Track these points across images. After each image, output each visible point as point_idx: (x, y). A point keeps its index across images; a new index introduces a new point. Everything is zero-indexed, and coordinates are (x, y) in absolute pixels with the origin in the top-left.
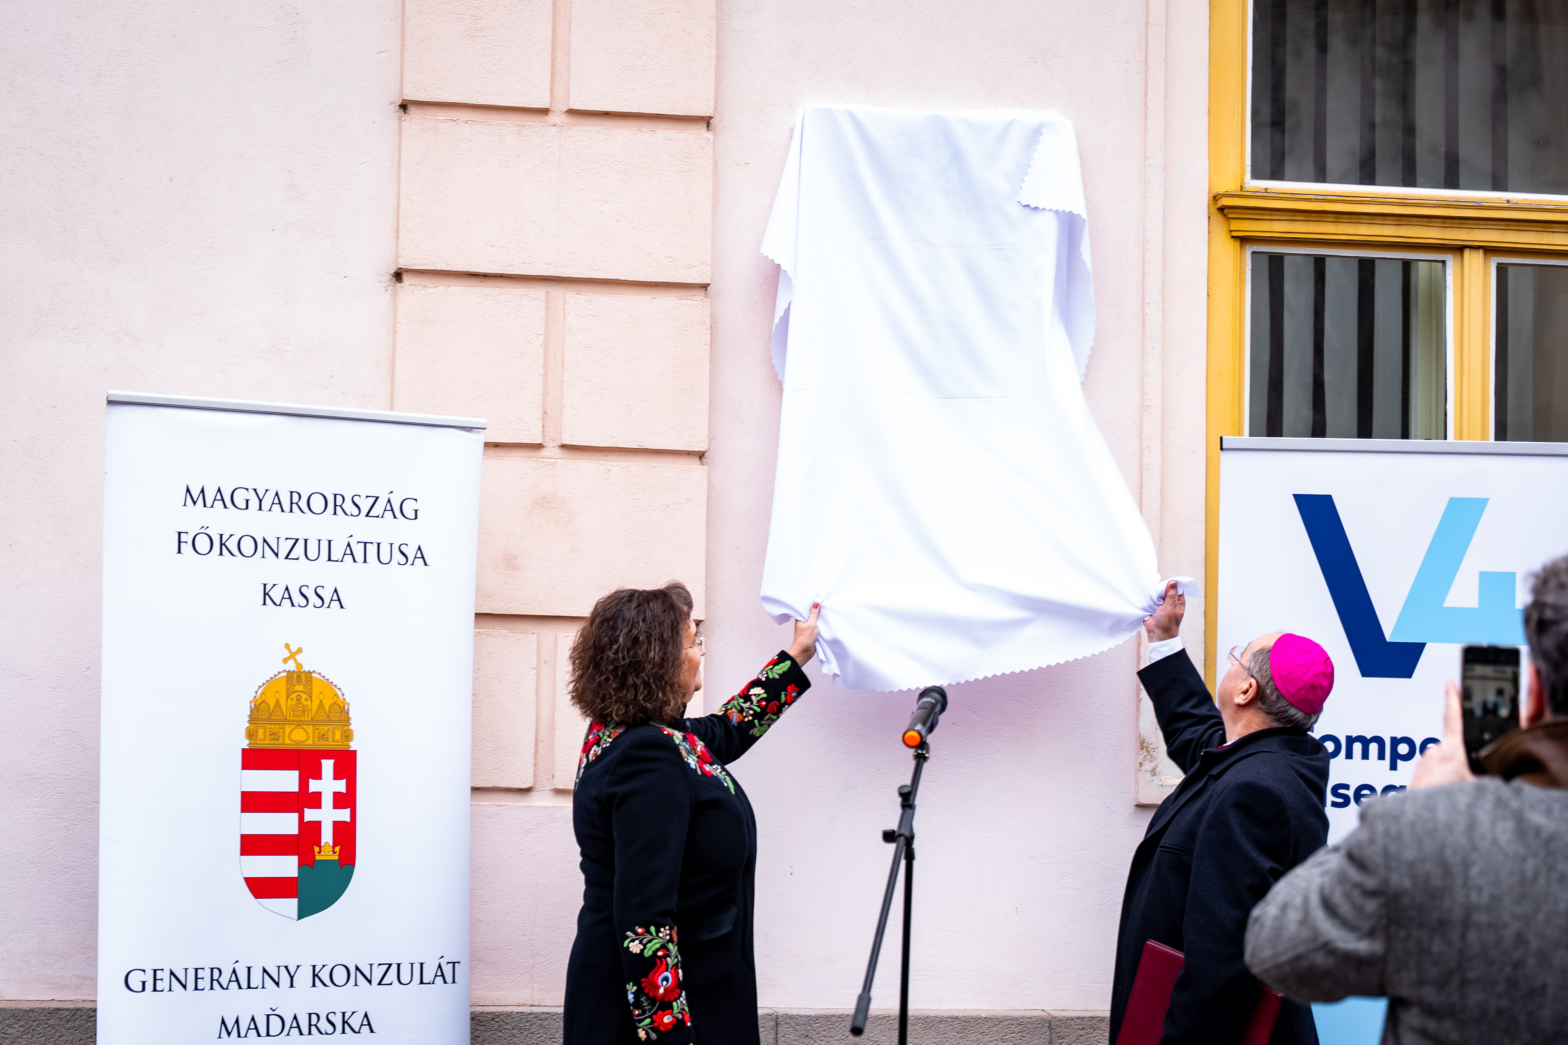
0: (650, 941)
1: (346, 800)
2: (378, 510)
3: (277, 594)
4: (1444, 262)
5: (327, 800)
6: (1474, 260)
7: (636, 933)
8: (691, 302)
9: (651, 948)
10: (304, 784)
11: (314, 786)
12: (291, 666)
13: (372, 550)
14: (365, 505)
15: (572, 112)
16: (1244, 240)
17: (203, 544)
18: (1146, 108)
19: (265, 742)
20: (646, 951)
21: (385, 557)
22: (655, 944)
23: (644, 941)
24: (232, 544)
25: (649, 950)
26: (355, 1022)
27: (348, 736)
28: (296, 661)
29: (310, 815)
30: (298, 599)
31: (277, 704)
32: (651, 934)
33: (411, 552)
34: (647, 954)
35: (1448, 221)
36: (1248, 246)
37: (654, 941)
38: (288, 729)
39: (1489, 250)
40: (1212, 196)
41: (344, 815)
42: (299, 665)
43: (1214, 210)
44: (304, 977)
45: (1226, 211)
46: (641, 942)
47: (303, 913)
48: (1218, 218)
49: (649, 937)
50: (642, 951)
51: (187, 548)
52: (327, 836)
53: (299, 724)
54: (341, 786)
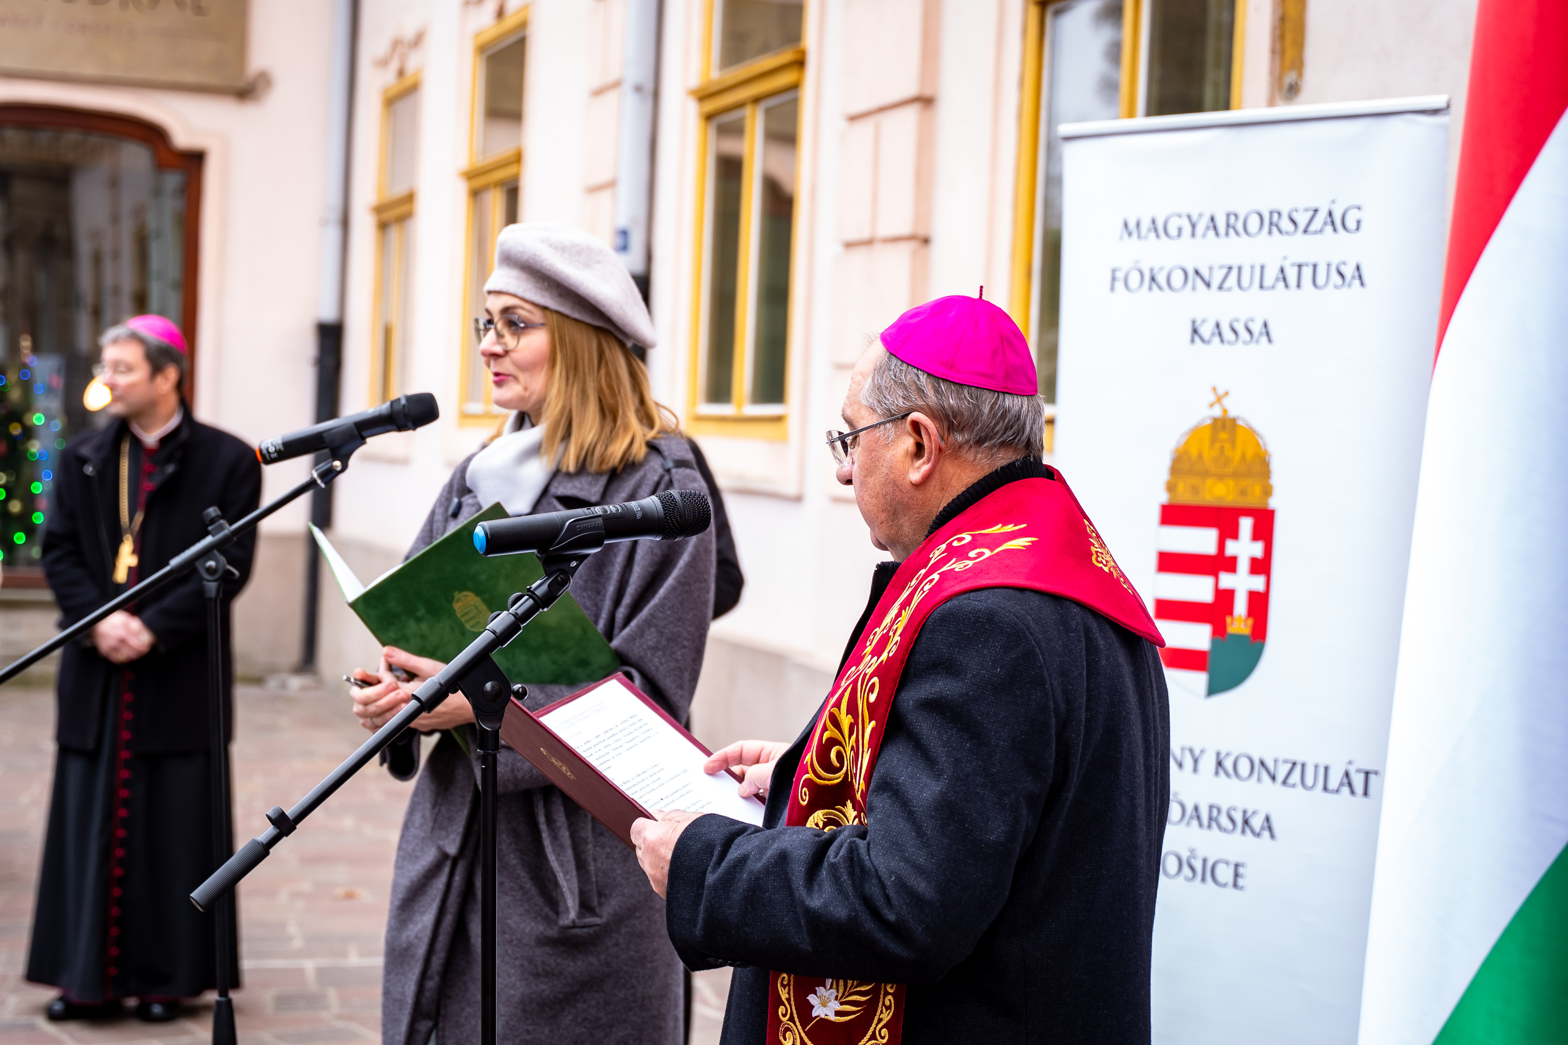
1: (1261, 566)
2: (1317, 224)
3: (1206, 331)
5: (1243, 565)
10: (1221, 546)
11: (1232, 548)
12: (1217, 412)
13: (1307, 272)
14: (1302, 219)
17: (1134, 280)
19: (1185, 497)
21: (1321, 280)
24: (1161, 279)
26: (1257, 822)
27: (1268, 491)
28: (1222, 406)
29: (1226, 580)
30: (1228, 334)
31: (1200, 456)
33: (1349, 271)
38: (1209, 482)
41: (1258, 583)
42: (1225, 411)
44: (1208, 763)
47: (1213, 689)
51: (1119, 285)
52: (1241, 606)
53: (1221, 477)
54: (1257, 549)
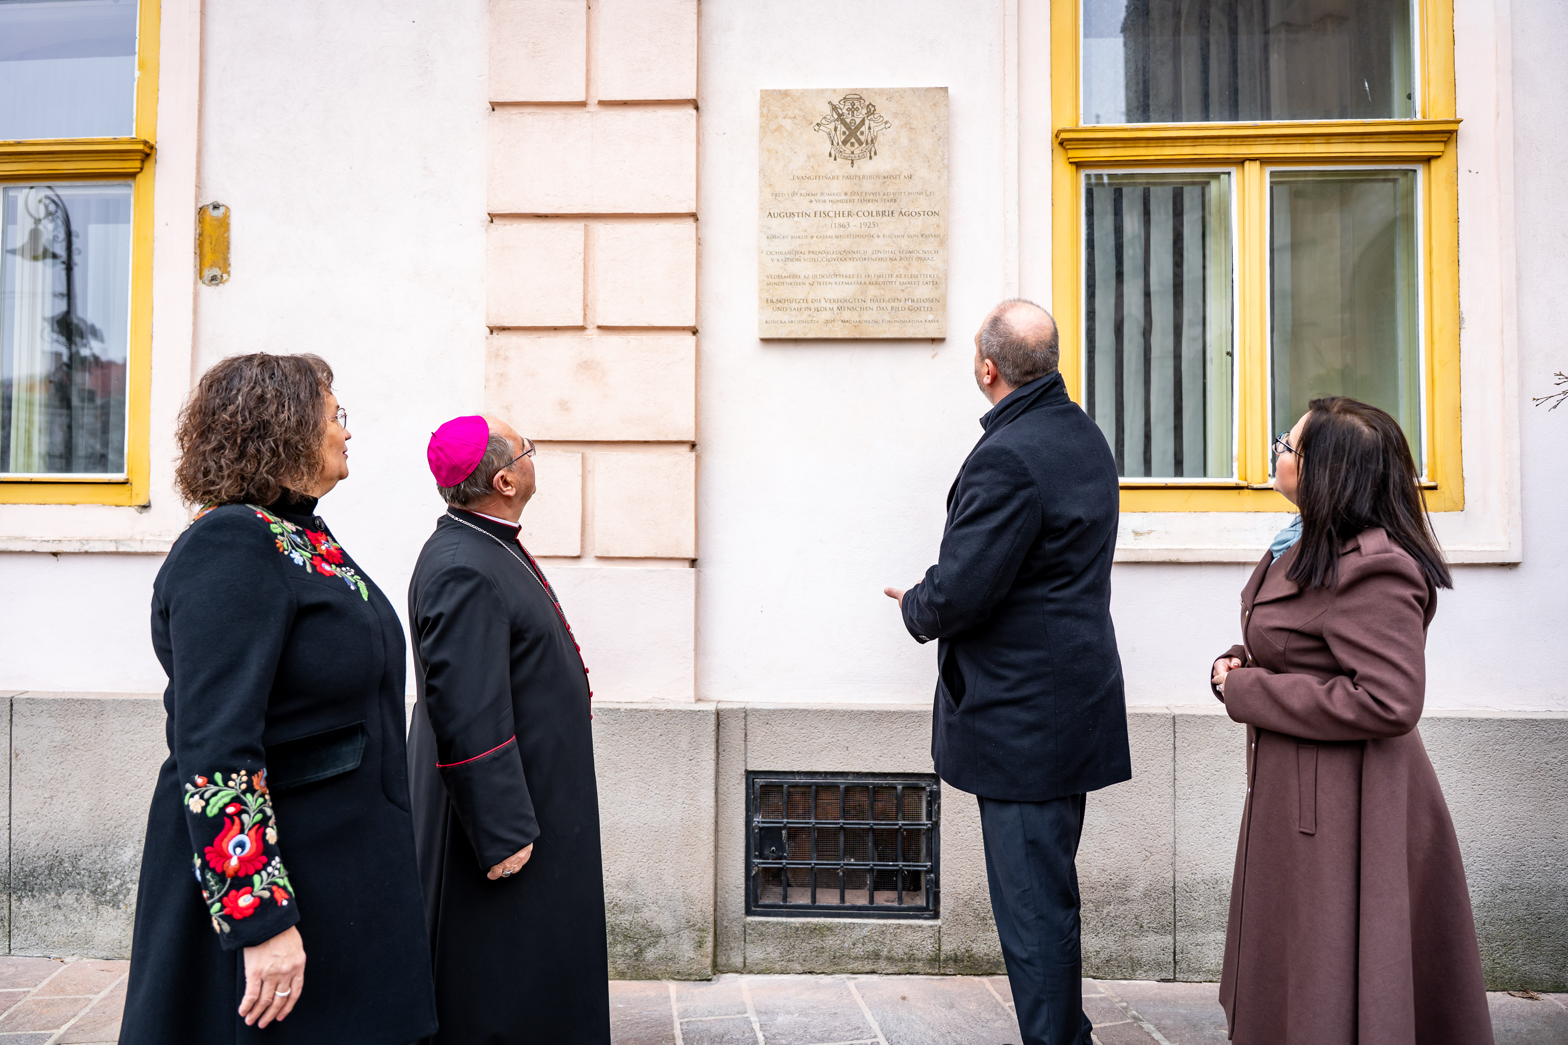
0: (215, 794)
4: (1229, 173)
6: (1252, 169)
7: (195, 785)
9: (216, 803)
15: (602, 103)
16: (1079, 165)
18: (1005, 75)
20: (209, 809)
22: (223, 797)
23: (207, 796)
25: (213, 806)
32: (216, 784)
34: (211, 812)
35: (1233, 140)
36: (1082, 170)
37: (220, 794)
39: (1264, 161)
40: (1054, 135)
43: (1056, 145)
45: (1065, 143)
46: (202, 797)
48: (1059, 150)
49: (214, 789)
50: (204, 809)
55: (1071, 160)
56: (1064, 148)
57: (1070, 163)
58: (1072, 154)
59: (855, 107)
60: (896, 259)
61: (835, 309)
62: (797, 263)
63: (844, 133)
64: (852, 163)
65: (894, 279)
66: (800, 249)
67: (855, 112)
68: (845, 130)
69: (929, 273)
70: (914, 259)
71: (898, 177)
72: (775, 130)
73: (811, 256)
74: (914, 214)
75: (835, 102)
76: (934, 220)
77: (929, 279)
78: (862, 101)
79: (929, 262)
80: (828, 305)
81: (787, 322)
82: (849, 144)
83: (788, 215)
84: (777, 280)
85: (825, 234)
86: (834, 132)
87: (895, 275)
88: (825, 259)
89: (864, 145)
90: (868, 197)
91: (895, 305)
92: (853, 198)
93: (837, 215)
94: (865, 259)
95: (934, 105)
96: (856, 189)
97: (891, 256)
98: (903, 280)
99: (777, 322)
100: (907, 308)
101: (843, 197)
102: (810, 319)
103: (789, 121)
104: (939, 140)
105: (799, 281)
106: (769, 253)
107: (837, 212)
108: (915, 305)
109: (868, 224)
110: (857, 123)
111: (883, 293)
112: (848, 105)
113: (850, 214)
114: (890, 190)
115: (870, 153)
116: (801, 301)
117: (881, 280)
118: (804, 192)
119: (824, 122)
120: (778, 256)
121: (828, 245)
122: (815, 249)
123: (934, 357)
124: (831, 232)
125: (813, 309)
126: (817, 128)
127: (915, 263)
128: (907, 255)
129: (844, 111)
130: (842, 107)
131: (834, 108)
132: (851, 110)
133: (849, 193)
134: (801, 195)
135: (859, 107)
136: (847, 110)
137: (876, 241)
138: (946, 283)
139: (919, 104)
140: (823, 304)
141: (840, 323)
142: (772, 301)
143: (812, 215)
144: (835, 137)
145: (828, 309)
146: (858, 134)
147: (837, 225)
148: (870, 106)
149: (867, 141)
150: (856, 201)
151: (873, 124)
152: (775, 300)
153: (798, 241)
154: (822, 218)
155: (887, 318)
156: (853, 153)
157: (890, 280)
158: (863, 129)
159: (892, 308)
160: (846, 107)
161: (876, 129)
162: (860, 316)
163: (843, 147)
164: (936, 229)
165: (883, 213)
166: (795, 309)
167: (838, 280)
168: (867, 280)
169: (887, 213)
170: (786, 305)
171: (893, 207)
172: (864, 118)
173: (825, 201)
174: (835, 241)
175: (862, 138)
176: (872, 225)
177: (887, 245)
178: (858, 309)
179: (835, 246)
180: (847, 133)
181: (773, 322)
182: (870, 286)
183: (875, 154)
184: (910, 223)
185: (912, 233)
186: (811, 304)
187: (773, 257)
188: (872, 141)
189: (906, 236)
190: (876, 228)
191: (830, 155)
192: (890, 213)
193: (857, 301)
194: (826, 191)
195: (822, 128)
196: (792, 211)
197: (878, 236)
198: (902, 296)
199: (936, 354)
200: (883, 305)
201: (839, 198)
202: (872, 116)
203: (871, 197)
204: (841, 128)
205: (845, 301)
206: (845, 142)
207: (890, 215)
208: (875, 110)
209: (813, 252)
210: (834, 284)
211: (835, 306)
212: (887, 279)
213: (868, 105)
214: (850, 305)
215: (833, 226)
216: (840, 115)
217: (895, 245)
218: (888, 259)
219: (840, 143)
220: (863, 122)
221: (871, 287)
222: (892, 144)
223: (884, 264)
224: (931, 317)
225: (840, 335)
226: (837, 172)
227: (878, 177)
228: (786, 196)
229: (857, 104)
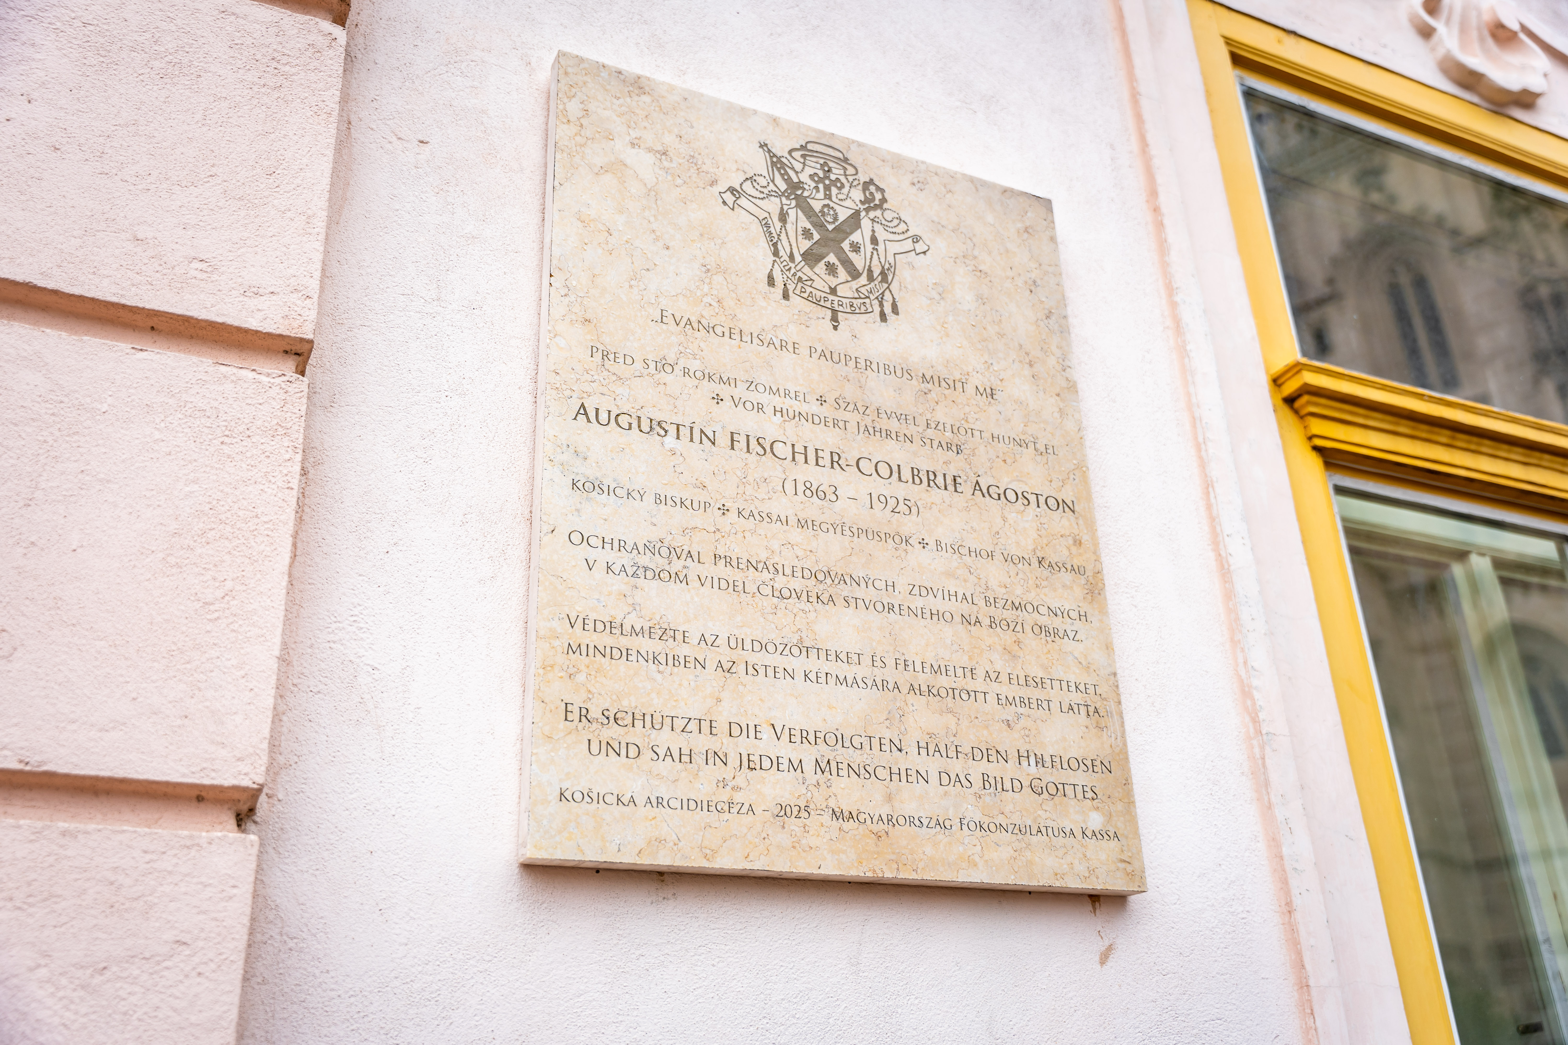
8: (252, 375)
16: (1327, 457)
40: (1271, 377)
45: (1300, 401)
48: (1286, 415)
55: (1319, 442)
56: (1296, 412)
57: (1316, 448)
58: (1318, 427)
59: (833, 177)
60: (978, 621)
61: (809, 766)
62: (675, 588)
63: (807, 234)
64: (834, 319)
65: (979, 684)
66: (679, 541)
67: (834, 191)
68: (809, 226)
69: (1072, 679)
70: (1028, 629)
71: (959, 385)
72: (604, 169)
73: (722, 570)
74: (1011, 496)
75: (780, 148)
76: (1065, 522)
77: (1076, 698)
78: (850, 170)
79: (1068, 645)
80: (785, 750)
81: (641, 800)
82: (822, 264)
83: (645, 427)
84: (605, 640)
85: (765, 508)
86: (778, 225)
87: (980, 673)
88: (767, 590)
89: (863, 280)
90: (883, 423)
91: (994, 769)
92: (841, 415)
93: (800, 458)
94: (891, 608)
95: (1026, 230)
96: (850, 392)
97: (965, 608)
98: (1006, 690)
99: (601, 798)
100: (1026, 784)
101: (814, 408)
102: (724, 795)
103: (649, 159)
104: (1048, 317)
105: (683, 650)
106: (576, 538)
107: (799, 448)
108: (1050, 776)
109: (892, 502)
110: (841, 218)
111: (953, 727)
112: (813, 167)
113: (835, 461)
114: (941, 415)
115: (881, 305)
116: (693, 726)
117: (943, 681)
118: (695, 365)
119: (748, 186)
120: (609, 555)
121: (776, 545)
122: (736, 550)
123: (1104, 958)
124: (781, 506)
125: (733, 761)
126: (729, 198)
127: (1032, 642)
128: (1009, 615)
129: (804, 177)
130: (798, 166)
131: (777, 163)
132: (821, 180)
133: (830, 399)
134: (686, 372)
135: (843, 179)
136: (811, 177)
137: (918, 556)
138: (1121, 714)
139: (990, 218)
140: (767, 745)
141: (827, 817)
142: (584, 715)
143: (723, 440)
144: (783, 236)
145: (785, 762)
146: (846, 245)
147: (801, 488)
148: (872, 188)
149: (870, 271)
150: (852, 426)
151: (881, 235)
152: (596, 713)
153: (679, 517)
154: (753, 458)
155: (974, 813)
156: (833, 291)
157: (971, 685)
158: (856, 237)
159: (985, 778)
160: (809, 171)
161: (893, 248)
162: (889, 798)
163: (806, 269)
164: (1074, 550)
165: (931, 478)
166: (669, 752)
167: (813, 664)
168: (904, 678)
169: (940, 480)
170: (637, 735)
171: (956, 465)
172: (857, 213)
173: (760, 408)
174: (796, 535)
175: (858, 261)
176: (902, 507)
177: (950, 574)
178: (882, 773)
179: (800, 553)
180: (816, 237)
181: (588, 796)
182: (911, 698)
183: (895, 310)
184: (1005, 519)
185: (1014, 551)
186: (727, 740)
187: (592, 554)
188: (883, 274)
189: (998, 557)
190: (914, 517)
191: (771, 281)
192: (949, 480)
193: (875, 743)
194: (763, 378)
195: (743, 201)
196: (658, 416)
197: (923, 544)
198: (1009, 742)
199: (1110, 948)
200: (956, 767)
201: (804, 408)
202: (878, 213)
203: (894, 425)
204: (798, 220)
205: (840, 739)
206: (811, 257)
207: (951, 488)
208: (884, 200)
209: (728, 561)
210: (799, 676)
211: (808, 754)
212: (960, 683)
213: (866, 185)
214: (857, 758)
215: (789, 486)
216: (794, 187)
217: (972, 579)
218: (957, 618)
219: (798, 258)
220: (855, 220)
221: (918, 702)
222: (937, 297)
223: (949, 632)
224: (1095, 821)
225: (830, 869)
226: (792, 333)
227: (908, 372)
228: (639, 365)
229: (837, 172)
